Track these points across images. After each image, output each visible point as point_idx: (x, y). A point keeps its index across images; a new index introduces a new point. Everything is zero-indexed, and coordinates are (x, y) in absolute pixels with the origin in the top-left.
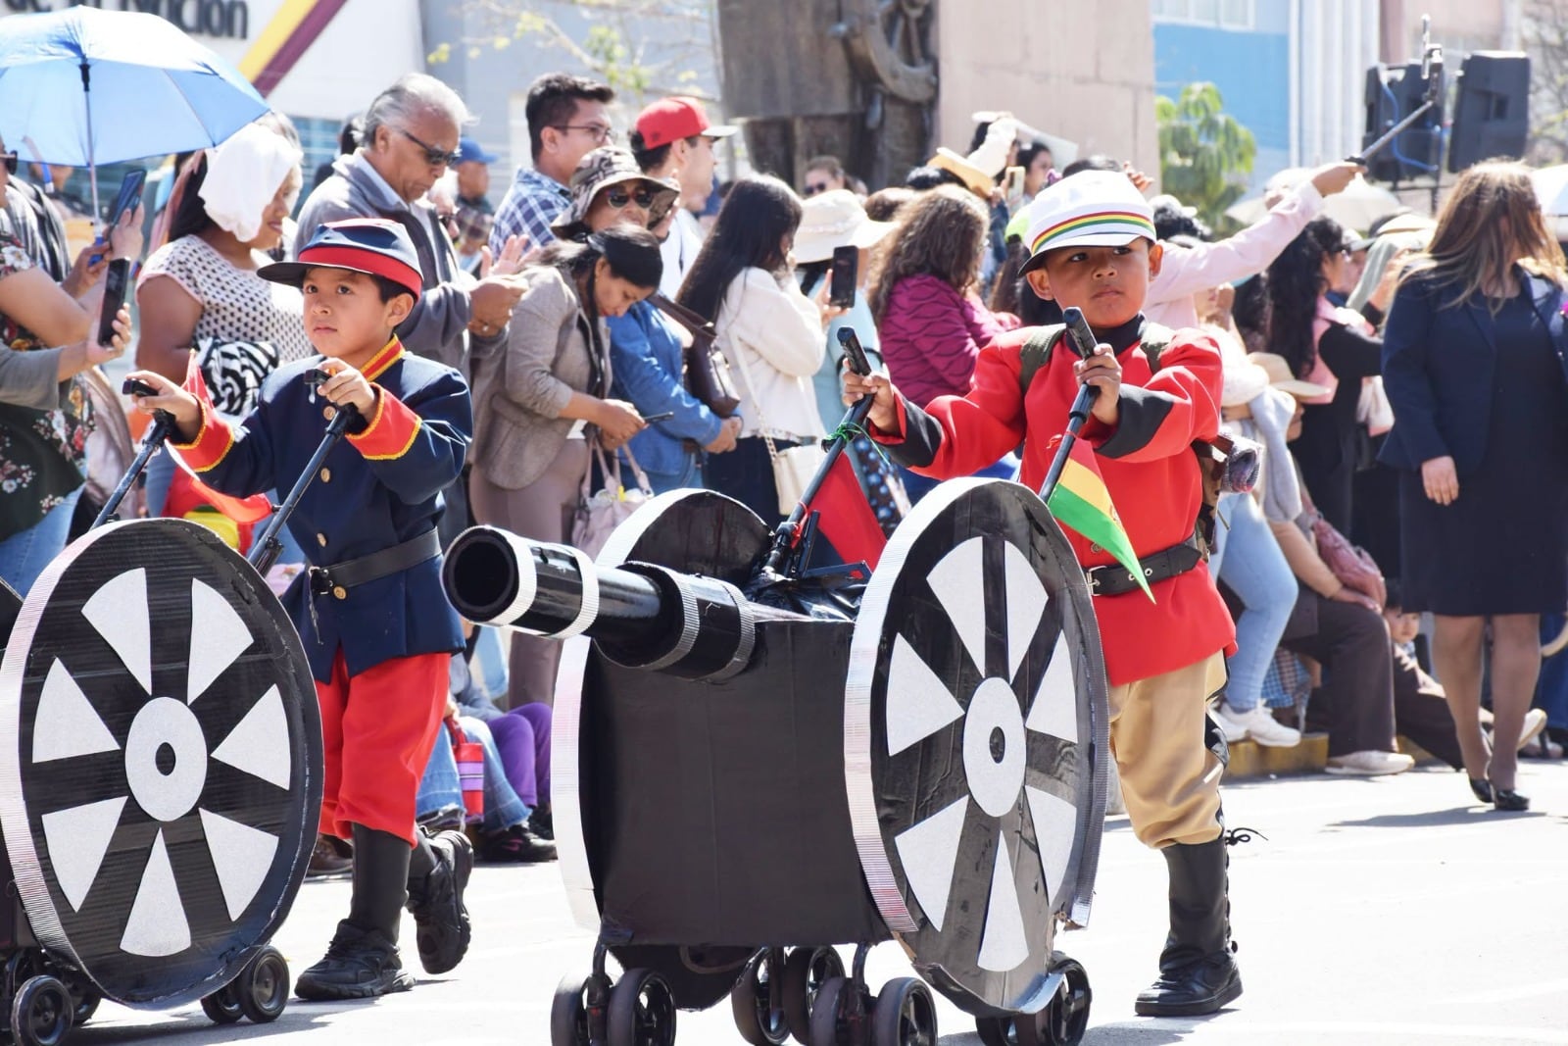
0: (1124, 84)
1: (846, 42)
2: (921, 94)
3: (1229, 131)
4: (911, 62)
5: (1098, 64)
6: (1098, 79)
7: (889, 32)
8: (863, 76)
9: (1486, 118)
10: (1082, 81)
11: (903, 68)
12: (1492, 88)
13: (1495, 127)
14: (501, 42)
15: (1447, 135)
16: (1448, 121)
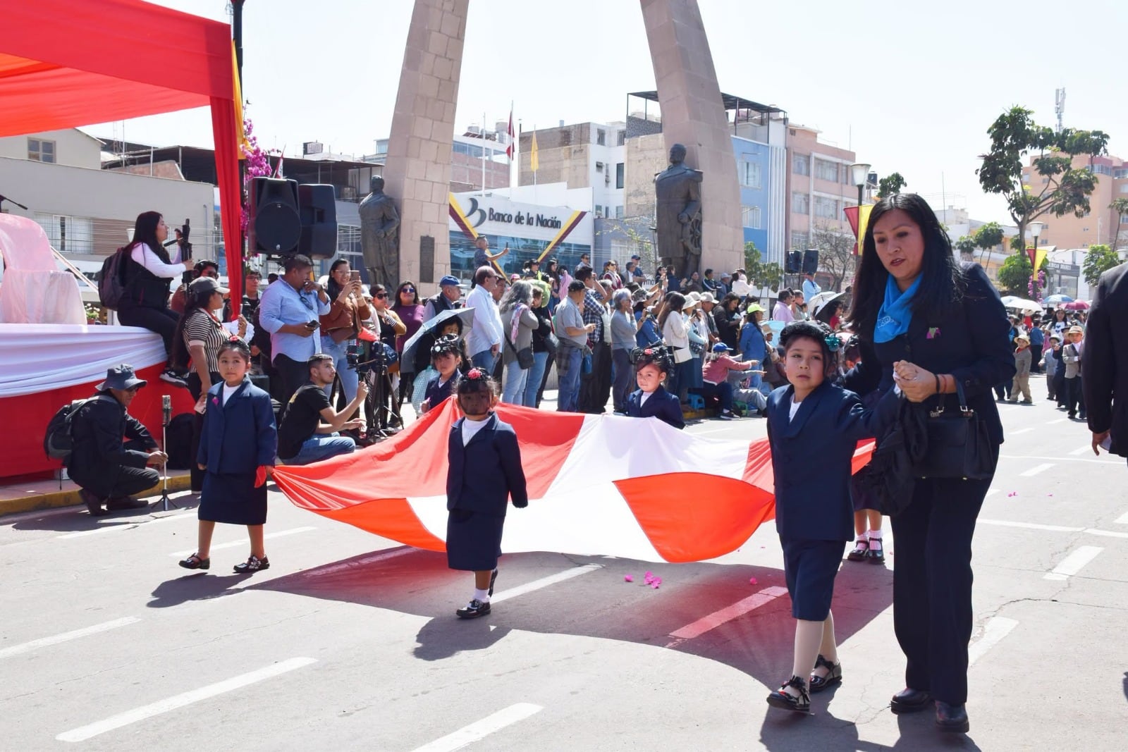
0: (738, 251)
1: (683, 243)
2: (698, 253)
4: (696, 247)
5: (733, 247)
6: (733, 251)
7: (692, 241)
8: (686, 250)
9: (810, 263)
10: (730, 251)
11: (694, 248)
12: (811, 257)
13: (810, 267)
14: (611, 231)
15: (802, 265)
16: (802, 262)
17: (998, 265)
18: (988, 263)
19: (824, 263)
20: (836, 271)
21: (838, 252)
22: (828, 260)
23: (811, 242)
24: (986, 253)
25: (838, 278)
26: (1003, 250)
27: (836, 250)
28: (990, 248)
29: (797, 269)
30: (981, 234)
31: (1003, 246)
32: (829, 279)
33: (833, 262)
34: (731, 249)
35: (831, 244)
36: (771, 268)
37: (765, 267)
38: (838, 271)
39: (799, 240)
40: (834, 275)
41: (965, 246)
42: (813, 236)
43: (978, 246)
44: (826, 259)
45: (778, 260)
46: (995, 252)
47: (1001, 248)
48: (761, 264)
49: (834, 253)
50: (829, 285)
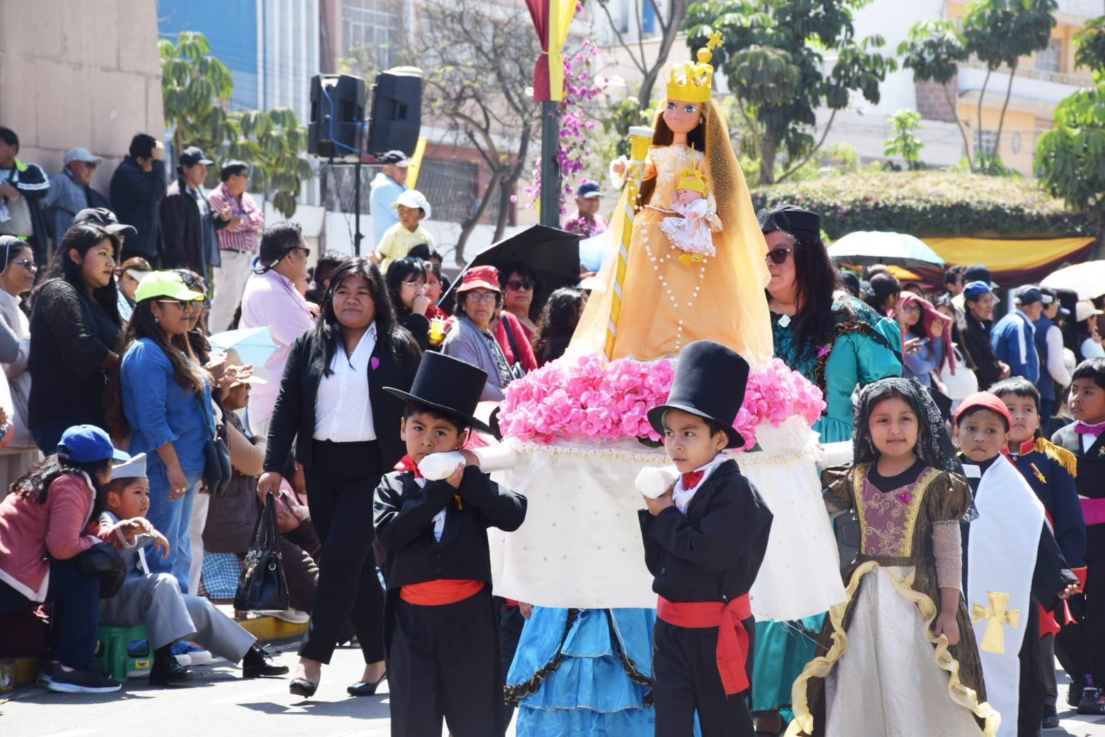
0: (139, 73)
3: (214, 68)
5: (119, 58)
6: (119, 69)
9: (393, 119)
10: (107, 70)
12: (397, 98)
13: (397, 125)
15: (367, 127)
16: (367, 118)
17: (1040, 121)
18: (1004, 110)
19: (455, 114)
20: (497, 141)
21: (500, 77)
22: (470, 102)
23: (412, 39)
24: (1000, 78)
25: (505, 168)
26: (1057, 69)
27: (497, 70)
28: (1012, 64)
29: (349, 141)
30: (981, 17)
31: (1059, 55)
32: (475, 169)
33: (484, 109)
34: (113, 64)
35: (479, 49)
36: (268, 128)
37: (247, 125)
38: (505, 142)
39: (370, 31)
40: (490, 156)
41: (929, 57)
42: (418, 16)
43: (974, 57)
44: (460, 98)
45: (297, 100)
46: (1029, 75)
47: (1052, 61)
48: (234, 116)
49: (491, 78)
50: (475, 188)
